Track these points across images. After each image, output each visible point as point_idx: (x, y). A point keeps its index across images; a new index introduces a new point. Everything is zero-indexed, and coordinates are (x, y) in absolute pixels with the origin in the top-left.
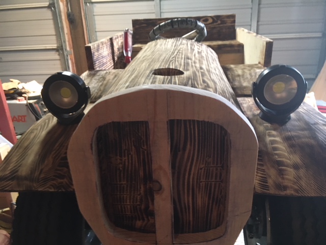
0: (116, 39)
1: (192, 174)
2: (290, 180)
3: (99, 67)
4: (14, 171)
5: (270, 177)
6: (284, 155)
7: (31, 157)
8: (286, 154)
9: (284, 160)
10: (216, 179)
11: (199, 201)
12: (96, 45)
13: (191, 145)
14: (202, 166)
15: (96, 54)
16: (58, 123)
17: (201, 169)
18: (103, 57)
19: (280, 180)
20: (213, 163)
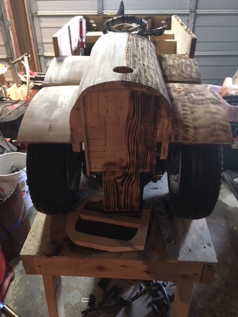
1: (137, 133)
2: (191, 135)
5: (180, 134)
9: (189, 124)
10: (150, 136)
11: (140, 149)
13: (137, 116)
17: (142, 130)
19: (186, 135)
20: (149, 126)
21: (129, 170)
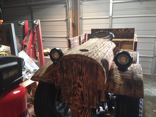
0: (82, 36)
2: (117, 89)
3: (73, 47)
4: (38, 75)
5: (110, 86)
6: (118, 81)
7: (43, 72)
8: (119, 81)
9: (117, 82)
10: (95, 86)
12: (72, 39)
14: (91, 81)
15: (72, 42)
16: (53, 63)
17: (91, 82)
18: (75, 43)
19: (113, 88)
20: (94, 80)
21: (85, 105)
